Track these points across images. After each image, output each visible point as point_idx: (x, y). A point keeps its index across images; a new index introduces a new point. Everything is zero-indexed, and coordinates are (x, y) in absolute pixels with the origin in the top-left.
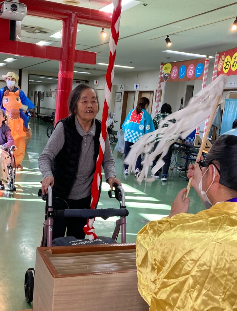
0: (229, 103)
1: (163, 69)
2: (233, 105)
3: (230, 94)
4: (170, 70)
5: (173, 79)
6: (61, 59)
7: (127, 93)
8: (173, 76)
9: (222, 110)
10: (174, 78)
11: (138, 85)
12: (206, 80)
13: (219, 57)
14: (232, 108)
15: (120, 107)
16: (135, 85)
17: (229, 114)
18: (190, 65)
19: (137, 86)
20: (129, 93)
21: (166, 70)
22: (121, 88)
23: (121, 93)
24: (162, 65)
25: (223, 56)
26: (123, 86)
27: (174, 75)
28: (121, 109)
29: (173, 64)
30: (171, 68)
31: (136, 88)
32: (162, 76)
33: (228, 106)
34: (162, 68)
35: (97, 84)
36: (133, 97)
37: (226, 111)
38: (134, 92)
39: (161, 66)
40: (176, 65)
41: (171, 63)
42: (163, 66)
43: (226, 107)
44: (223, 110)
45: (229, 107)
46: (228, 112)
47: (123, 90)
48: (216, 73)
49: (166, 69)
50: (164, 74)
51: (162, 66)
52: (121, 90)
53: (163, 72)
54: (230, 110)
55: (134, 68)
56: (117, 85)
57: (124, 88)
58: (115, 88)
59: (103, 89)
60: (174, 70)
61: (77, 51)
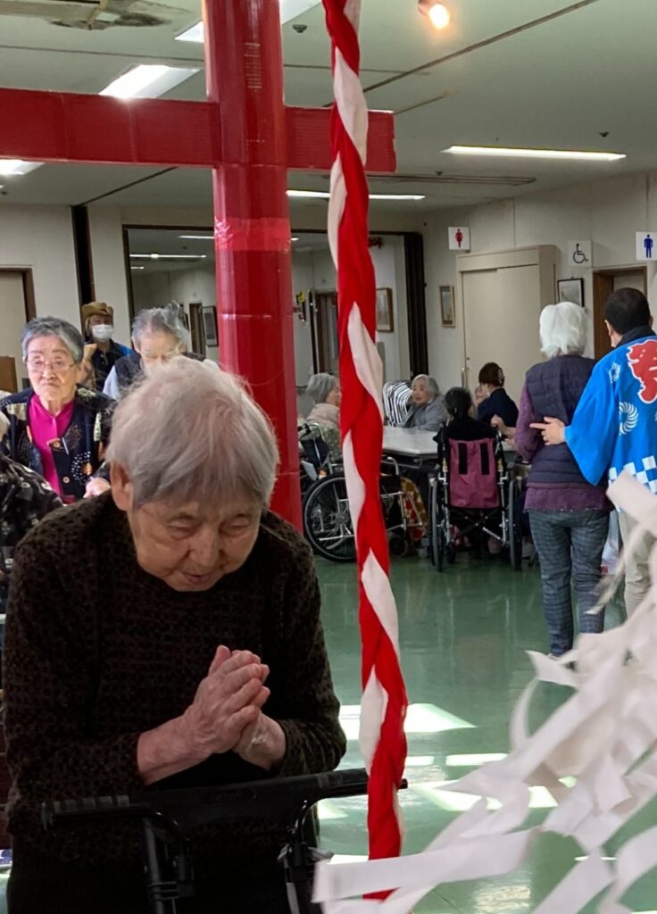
7: (606, 280)
16: (640, 238)
19: (648, 243)
20: (616, 280)
22: (579, 258)
23: (582, 280)
26: (586, 248)
35: (465, 245)
38: (639, 272)
47: (588, 264)
52: (577, 267)
55: (624, 156)
56: (560, 247)
57: (588, 256)
58: (548, 259)
59: (495, 270)
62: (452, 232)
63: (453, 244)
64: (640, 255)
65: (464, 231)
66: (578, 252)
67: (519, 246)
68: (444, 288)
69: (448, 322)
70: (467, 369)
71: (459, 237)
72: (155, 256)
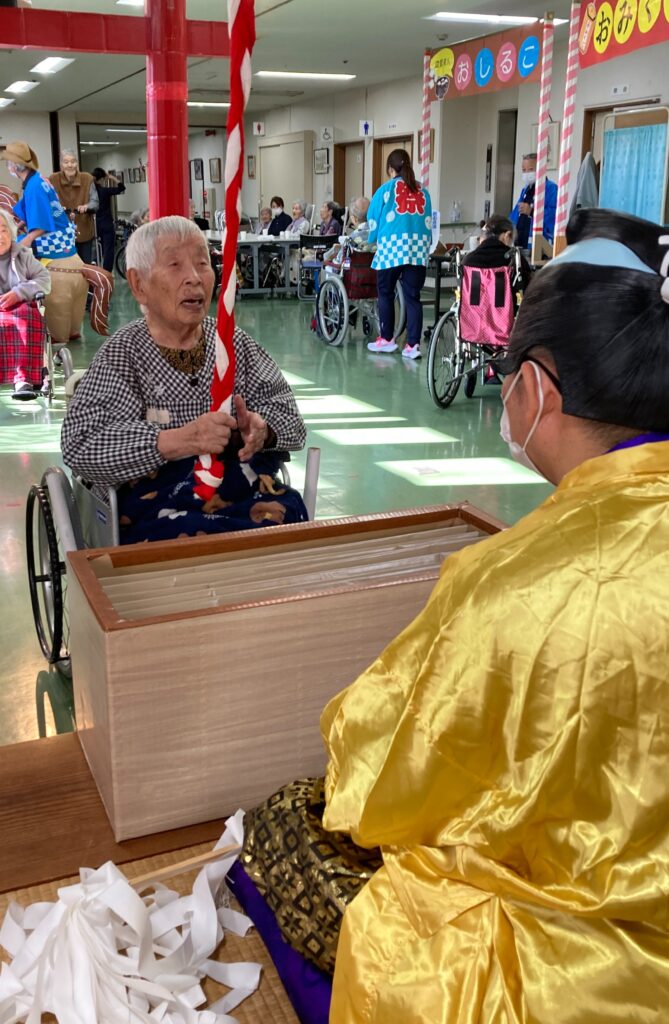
0: (616, 142)
1: (432, 66)
2: (625, 146)
3: (616, 117)
4: (451, 67)
5: (460, 91)
6: (148, 48)
7: (341, 149)
8: (459, 81)
9: (597, 163)
10: (463, 88)
11: (370, 123)
12: (549, 81)
13: (582, 12)
14: (625, 153)
15: (328, 187)
16: (362, 124)
17: (617, 170)
18: (503, 47)
19: (366, 127)
20: (347, 149)
21: (441, 69)
22: (327, 137)
23: (328, 150)
24: (427, 54)
25: (591, 7)
26: (330, 131)
27: (462, 80)
28: (330, 193)
29: (458, 50)
30: (452, 60)
31: (366, 132)
32: (432, 84)
33: (612, 150)
34: (428, 63)
35: (262, 132)
36: (360, 156)
37: (608, 165)
38: (361, 144)
39: (426, 59)
40: (465, 51)
41: (450, 47)
42: (432, 57)
43: (608, 154)
44: (599, 164)
45: (616, 152)
46: (614, 167)
47: (332, 140)
48: (575, 57)
49: (441, 63)
50: (436, 80)
51: (429, 57)
52: (325, 142)
53: (431, 75)
54: (618, 160)
55: (354, 76)
56: (315, 130)
57: (332, 135)
58: (309, 137)
59: (278, 145)
60: (461, 66)
61: (190, 23)
62: (255, 125)
63: (256, 132)
64: (362, 133)
65: (262, 124)
66: (326, 134)
67: (293, 131)
68: (250, 157)
69: (252, 176)
70: (261, 202)
71: (259, 128)
72: (91, 143)
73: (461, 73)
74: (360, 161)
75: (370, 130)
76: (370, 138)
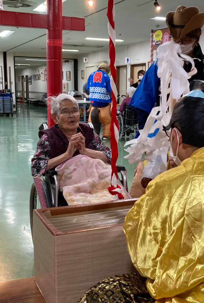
1: (154, 37)
4: (161, 37)
6: (47, 27)
11: (129, 59)
16: (126, 59)
19: (128, 60)
21: (157, 38)
24: (152, 32)
29: (164, 31)
30: (162, 35)
32: (154, 43)
34: (152, 35)
38: (126, 66)
40: (166, 31)
41: (161, 30)
42: (154, 33)
49: (157, 36)
50: (156, 42)
53: (154, 40)
55: (124, 41)
60: (165, 37)
61: (64, 17)
62: (84, 58)
63: (84, 61)
64: (126, 63)
65: (87, 58)
68: (82, 71)
69: (83, 78)
71: (86, 60)
73: (165, 39)
74: (125, 73)
75: (129, 61)
76: (129, 64)
